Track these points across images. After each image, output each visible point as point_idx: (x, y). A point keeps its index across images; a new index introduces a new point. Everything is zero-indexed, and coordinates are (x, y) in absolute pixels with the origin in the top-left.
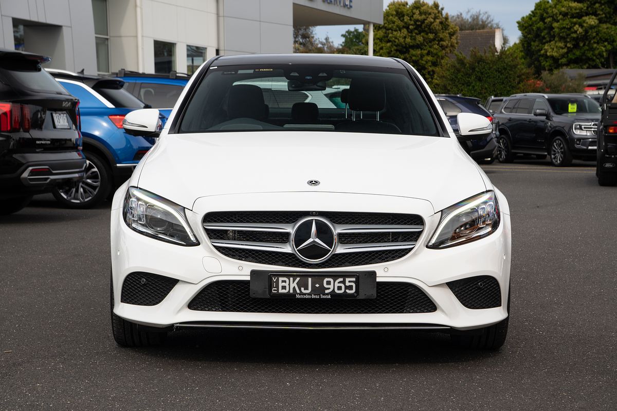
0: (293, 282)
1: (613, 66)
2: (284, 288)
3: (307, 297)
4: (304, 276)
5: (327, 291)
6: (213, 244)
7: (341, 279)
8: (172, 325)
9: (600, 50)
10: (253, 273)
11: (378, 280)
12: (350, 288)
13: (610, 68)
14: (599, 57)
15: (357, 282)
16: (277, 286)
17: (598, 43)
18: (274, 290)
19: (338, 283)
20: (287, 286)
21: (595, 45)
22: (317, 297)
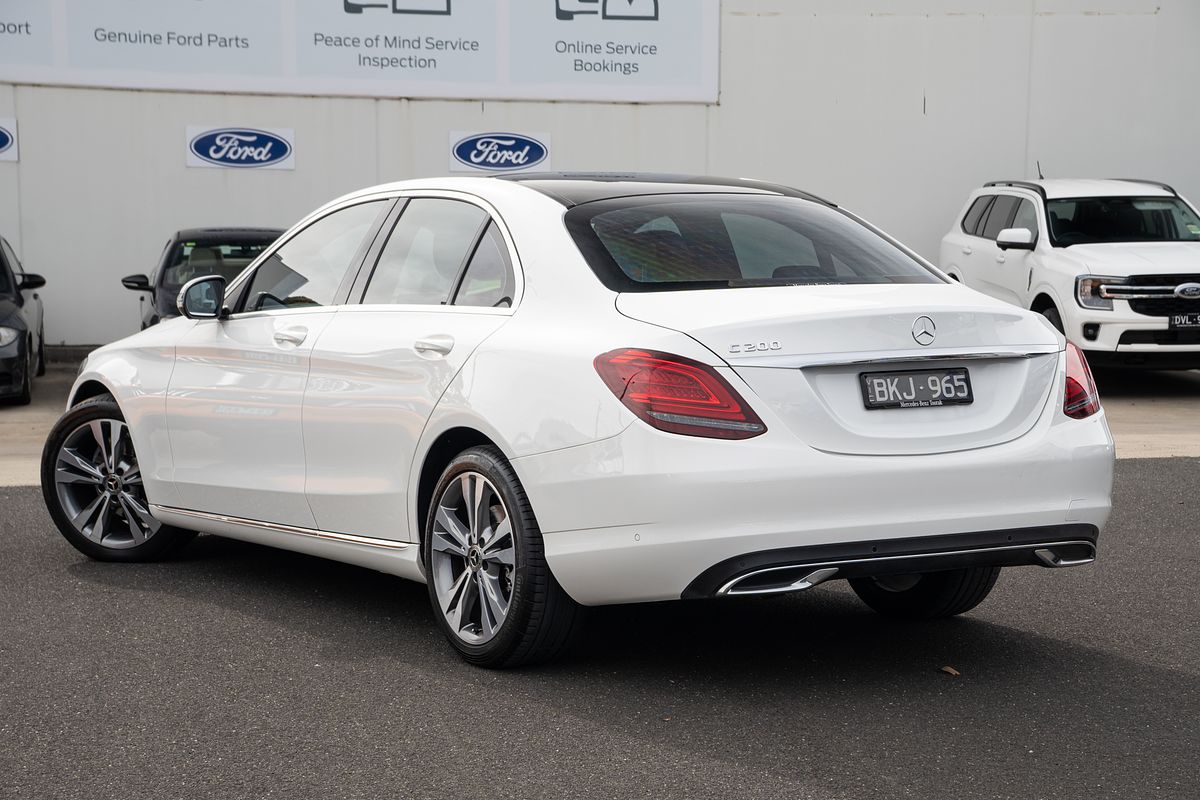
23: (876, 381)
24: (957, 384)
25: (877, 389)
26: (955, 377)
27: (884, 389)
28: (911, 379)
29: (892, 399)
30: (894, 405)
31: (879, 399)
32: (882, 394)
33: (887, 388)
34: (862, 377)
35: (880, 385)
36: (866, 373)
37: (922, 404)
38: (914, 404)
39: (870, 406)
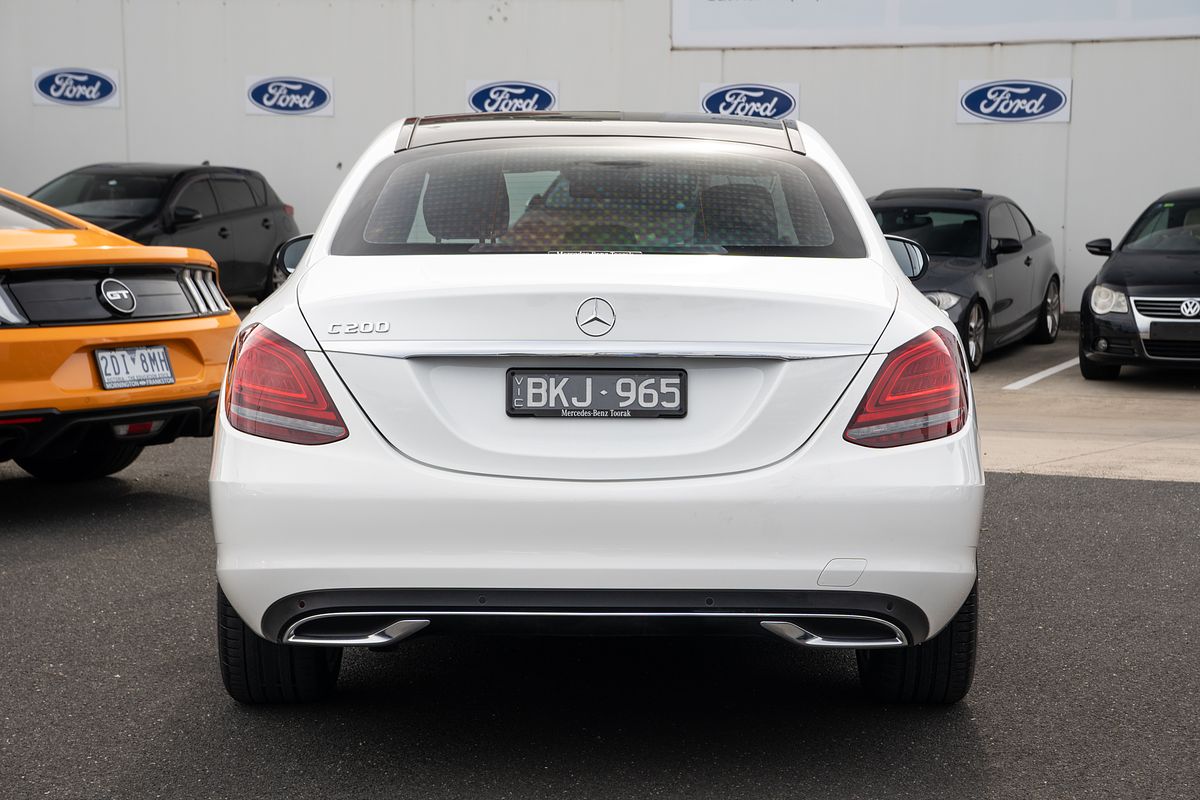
23: (531, 381)
24: (664, 390)
25: (531, 391)
26: (664, 381)
27: (543, 391)
28: (589, 381)
29: (552, 404)
30: (552, 414)
31: (531, 404)
32: (537, 397)
33: (548, 391)
34: (511, 373)
35: (537, 385)
36: (518, 368)
37: (595, 413)
38: (584, 414)
39: (513, 412)
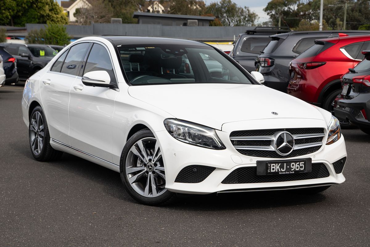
0: (278, 166)
1: (13, 25)
2: (273, 169)
3: (284, 173)
4: (282, 163)
5: (292, 170)
6: (236, 148)
7: (298, 163)
8: (216, 193)
9: (6, 14)
10: (258, 162)
11: (313, 162)
12: (302, 167)
13: (12, 26)
14: (6, 18)
15: (304, 164)
16: (270, 169)
17: (5, 10)
18: (269, 171)
19: (297, 165)
20: (275, 168)
21: (4, 11)
22: (288, 173)
